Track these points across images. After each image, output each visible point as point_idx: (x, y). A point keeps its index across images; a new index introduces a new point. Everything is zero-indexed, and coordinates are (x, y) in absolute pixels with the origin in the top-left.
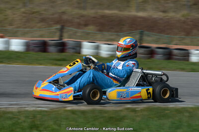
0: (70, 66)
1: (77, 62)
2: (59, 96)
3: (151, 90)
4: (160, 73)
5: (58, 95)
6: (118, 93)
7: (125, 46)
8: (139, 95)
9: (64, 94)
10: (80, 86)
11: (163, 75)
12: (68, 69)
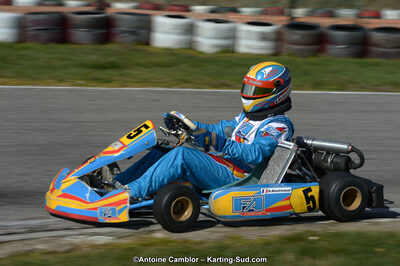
0: (129, 137)
1: (147, 127)
2: (98, 211)
3: (315, 190)
4: (345, 147)
5: (96, 209)
6: (236, 201)
7: (260, 84)
8: (286, 203)
9: (109, 208)
10: (151, 185)
11: (352, 151)
12: (124, 146)
